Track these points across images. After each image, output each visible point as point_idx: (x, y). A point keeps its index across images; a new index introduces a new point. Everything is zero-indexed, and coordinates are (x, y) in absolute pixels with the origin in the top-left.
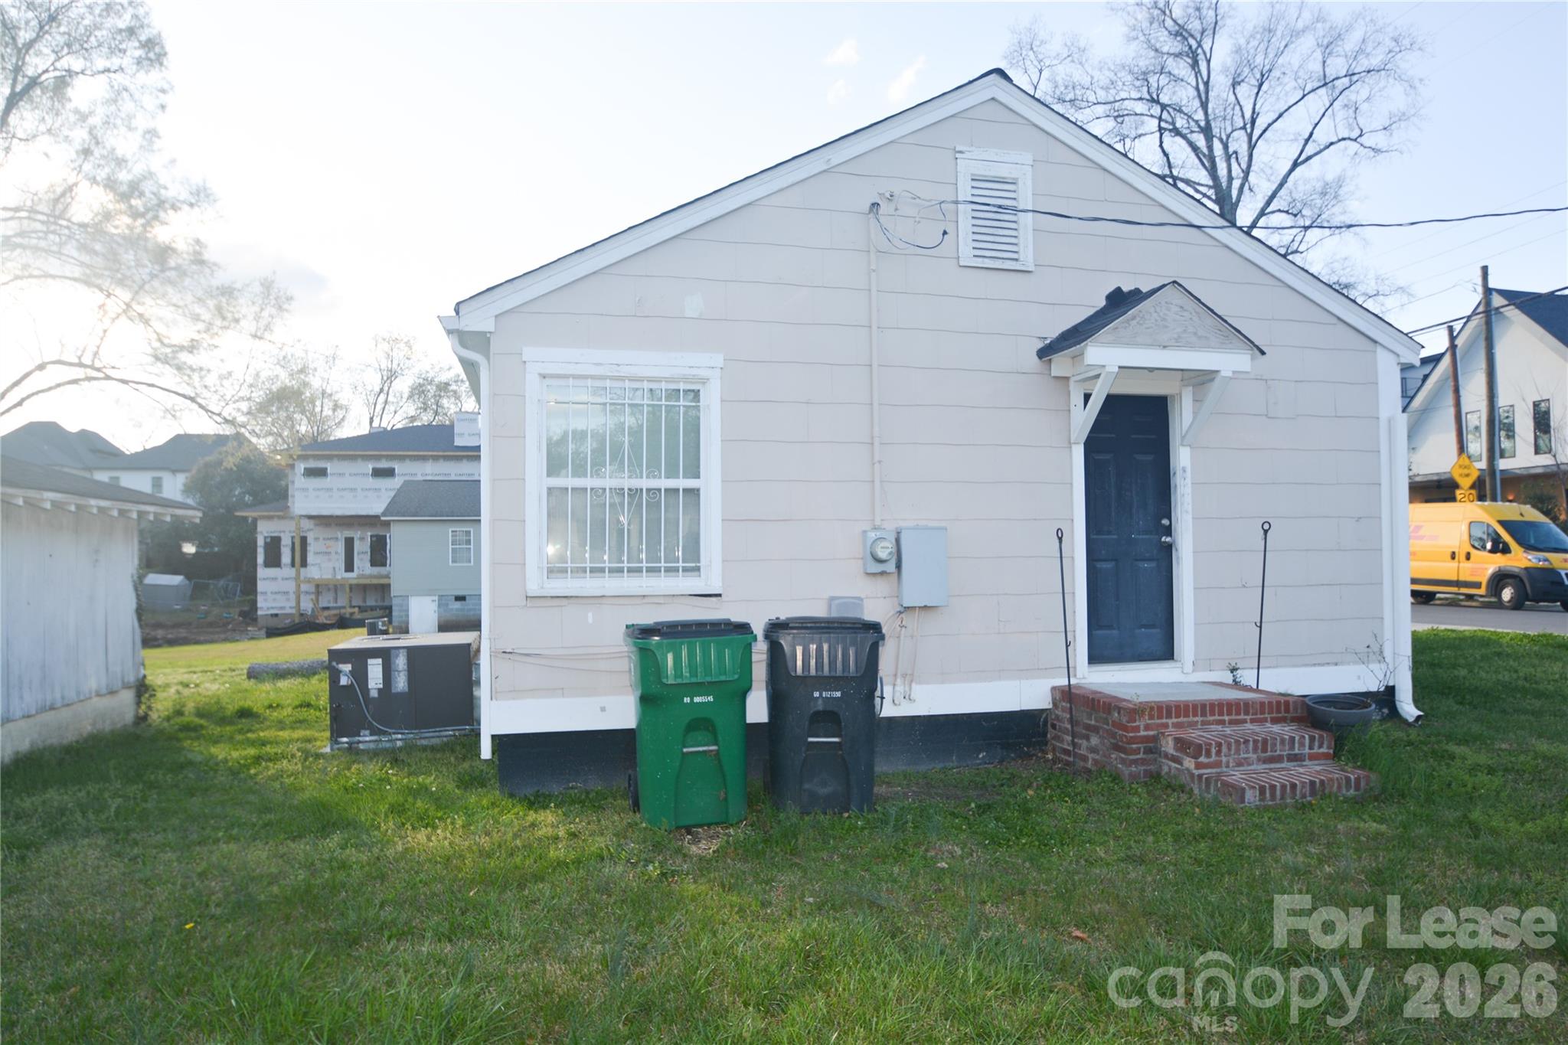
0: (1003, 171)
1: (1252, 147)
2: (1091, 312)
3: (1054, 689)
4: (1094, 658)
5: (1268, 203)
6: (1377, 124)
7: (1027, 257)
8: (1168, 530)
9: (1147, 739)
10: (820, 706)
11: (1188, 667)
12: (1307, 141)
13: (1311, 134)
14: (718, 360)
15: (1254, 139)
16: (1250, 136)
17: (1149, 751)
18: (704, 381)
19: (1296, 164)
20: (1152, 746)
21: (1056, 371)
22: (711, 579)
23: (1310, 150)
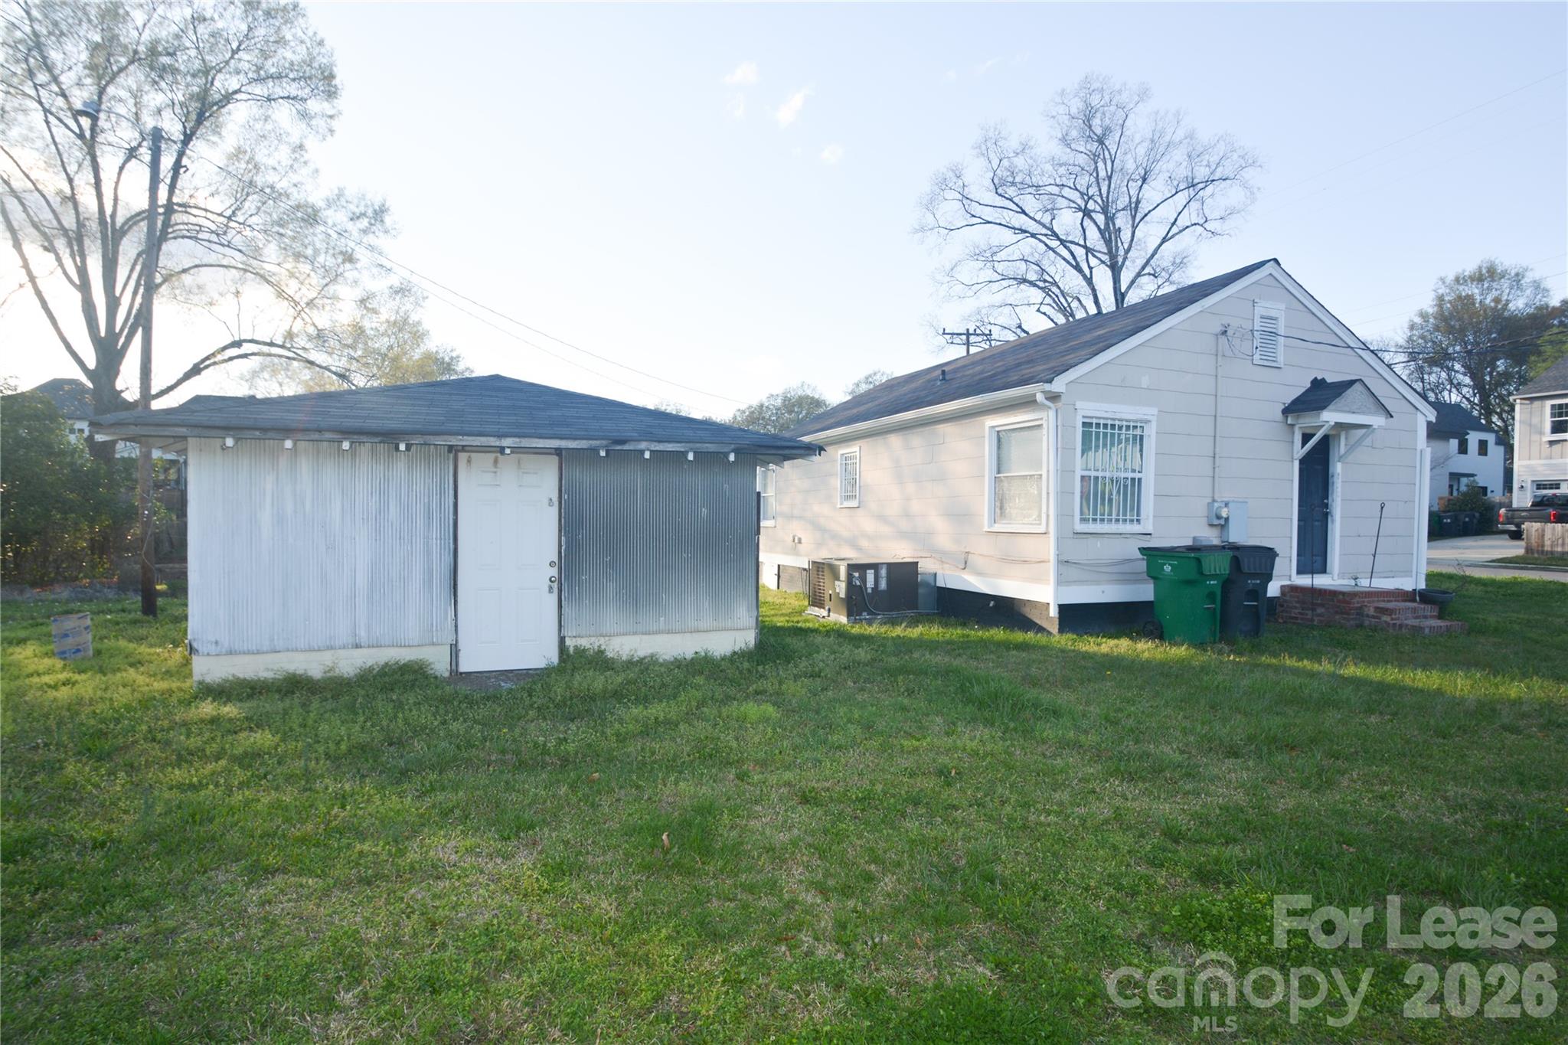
0: (1273, 314)
1: (1134, 228)
2: (1304, 390)
3: (1282, 587)
4: (1299, 572)
5: (1143, 268)
6: (1217, 215)
7: (1281, 360)
8: (1327, 506)
9: (1357, 608)
10: (1251, 587)
11: (1336, 577)
12: (1173, 224)
13: (1176, 220)
14: (1154, 411)
15: (1137, 220)
16: (1134, 217)
17: (1358, 614)
18: (1147, 422)
19: (1164, 240)
20: (1360, 612)
21: (1290, 421)
22: (1147, 526)
23: (1175, 230)
